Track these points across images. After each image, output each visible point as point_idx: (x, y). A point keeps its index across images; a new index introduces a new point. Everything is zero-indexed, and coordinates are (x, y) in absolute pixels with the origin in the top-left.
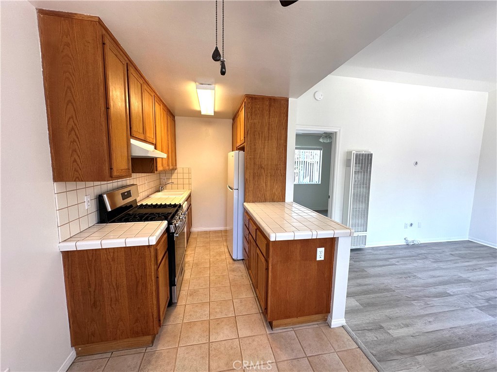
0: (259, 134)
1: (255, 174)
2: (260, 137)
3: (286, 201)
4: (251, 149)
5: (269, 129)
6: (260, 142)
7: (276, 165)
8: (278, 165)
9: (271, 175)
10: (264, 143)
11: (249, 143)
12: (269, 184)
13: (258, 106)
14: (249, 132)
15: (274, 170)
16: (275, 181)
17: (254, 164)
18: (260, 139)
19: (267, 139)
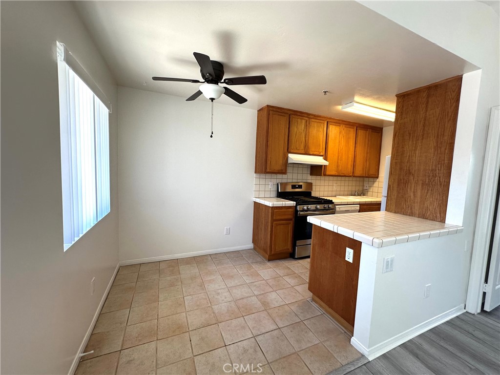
0: (410, 134)
1: (401, 180)
2: (411, 137)
3: (446, 222)
4: (397, 152)
5: (424, 126)
6: (411, 142)
7: (432, 170)
8: (436, 170)
9: (422, 184)
10: (416, 144)
11: (396, 146)
12: (419, 194)
13: (411, 102)
14: (397, 134)
15: (429, 176)
16: (430, 191)
17: (401, 169)
18: (411, 139)
19: (420, 138)
